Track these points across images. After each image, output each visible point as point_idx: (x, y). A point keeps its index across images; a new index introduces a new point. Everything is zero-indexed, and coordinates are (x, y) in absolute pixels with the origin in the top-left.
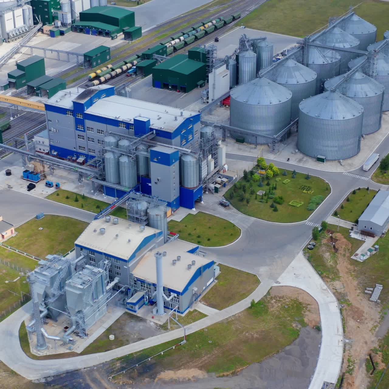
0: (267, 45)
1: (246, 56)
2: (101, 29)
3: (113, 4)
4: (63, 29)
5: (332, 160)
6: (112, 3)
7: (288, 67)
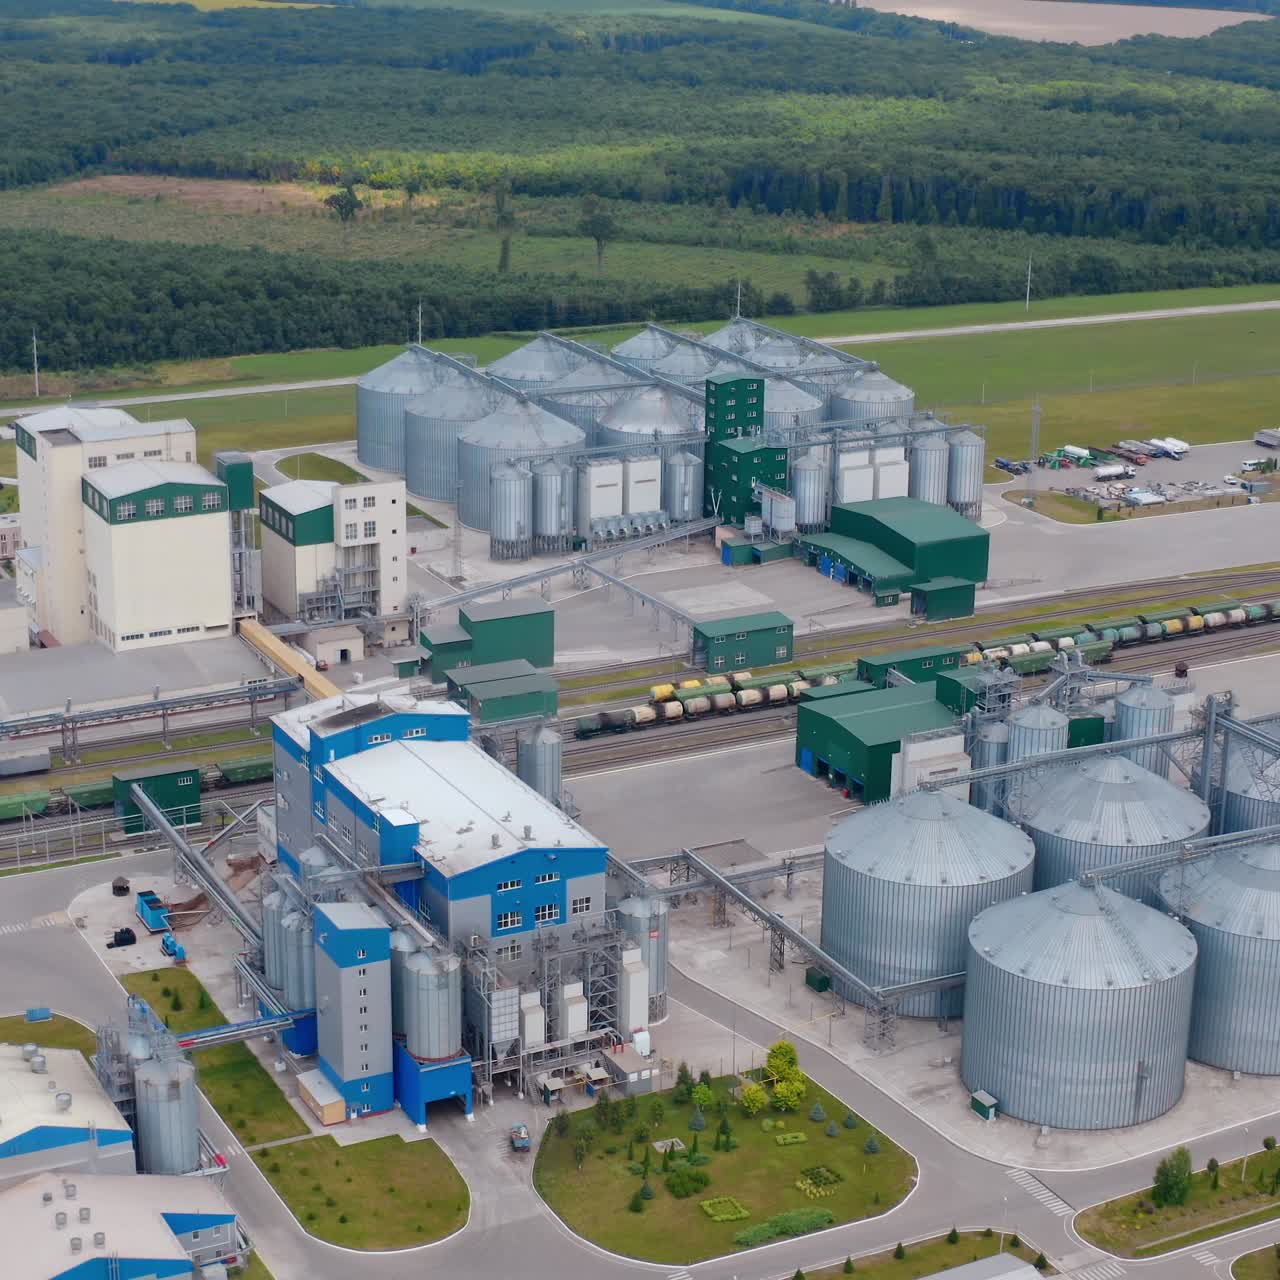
0: (1143, 704)
1: (1022, 722)
2: (856, 567)
3: (1024, 504)
4: (762, 547)
5: (1022, 1120)
6: (1024, 500)
7: (1093, 783)
